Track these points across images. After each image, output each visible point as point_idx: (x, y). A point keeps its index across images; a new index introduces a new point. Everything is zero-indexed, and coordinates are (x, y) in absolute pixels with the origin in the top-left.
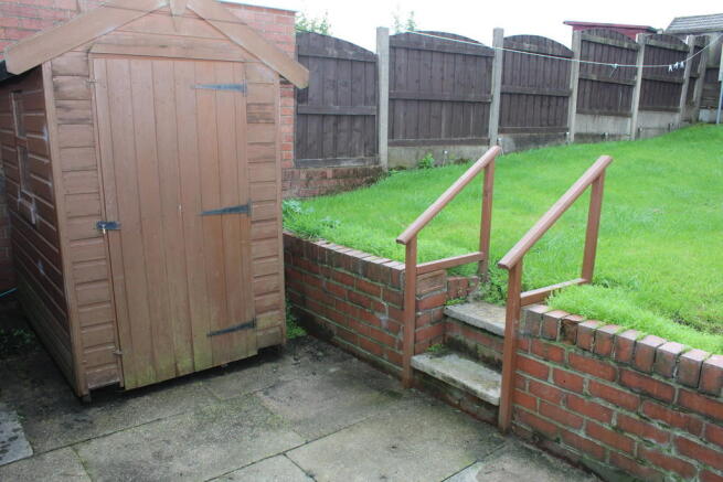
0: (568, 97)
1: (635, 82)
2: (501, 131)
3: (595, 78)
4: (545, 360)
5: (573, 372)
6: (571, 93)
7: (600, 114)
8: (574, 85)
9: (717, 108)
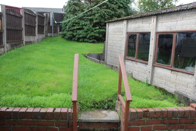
0: (22, 30)
1: (36, 26)
2: (7, 43)
3: (28, 24)
4: (138, 126)
5: (148, 126)
6: (23, 29)
7: (29, 35)
8: (23, 26)
9: (52, 33)
